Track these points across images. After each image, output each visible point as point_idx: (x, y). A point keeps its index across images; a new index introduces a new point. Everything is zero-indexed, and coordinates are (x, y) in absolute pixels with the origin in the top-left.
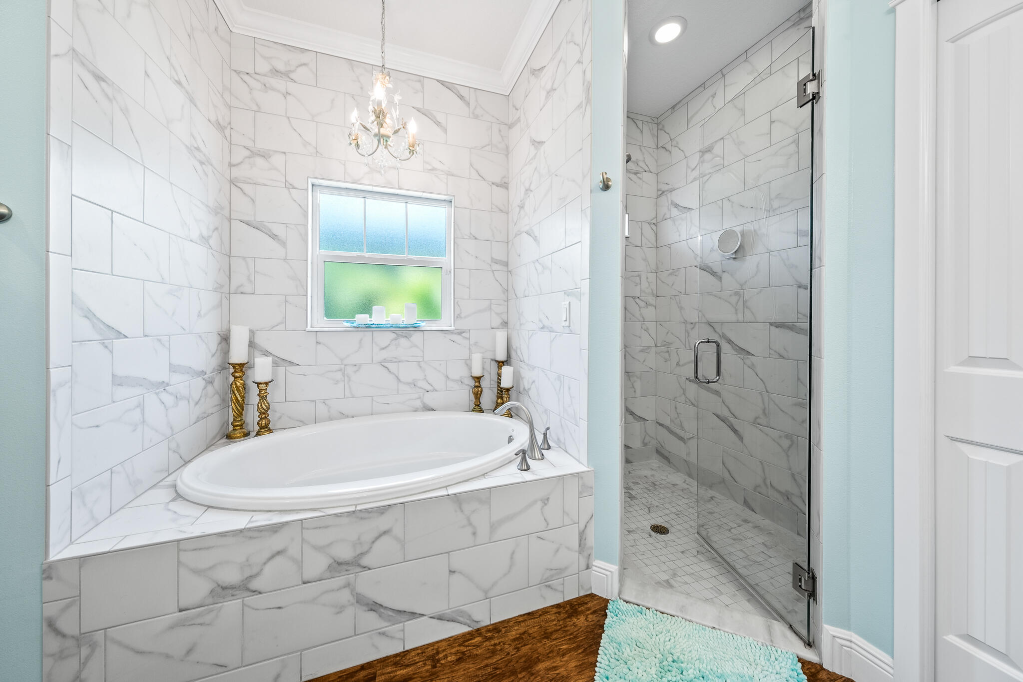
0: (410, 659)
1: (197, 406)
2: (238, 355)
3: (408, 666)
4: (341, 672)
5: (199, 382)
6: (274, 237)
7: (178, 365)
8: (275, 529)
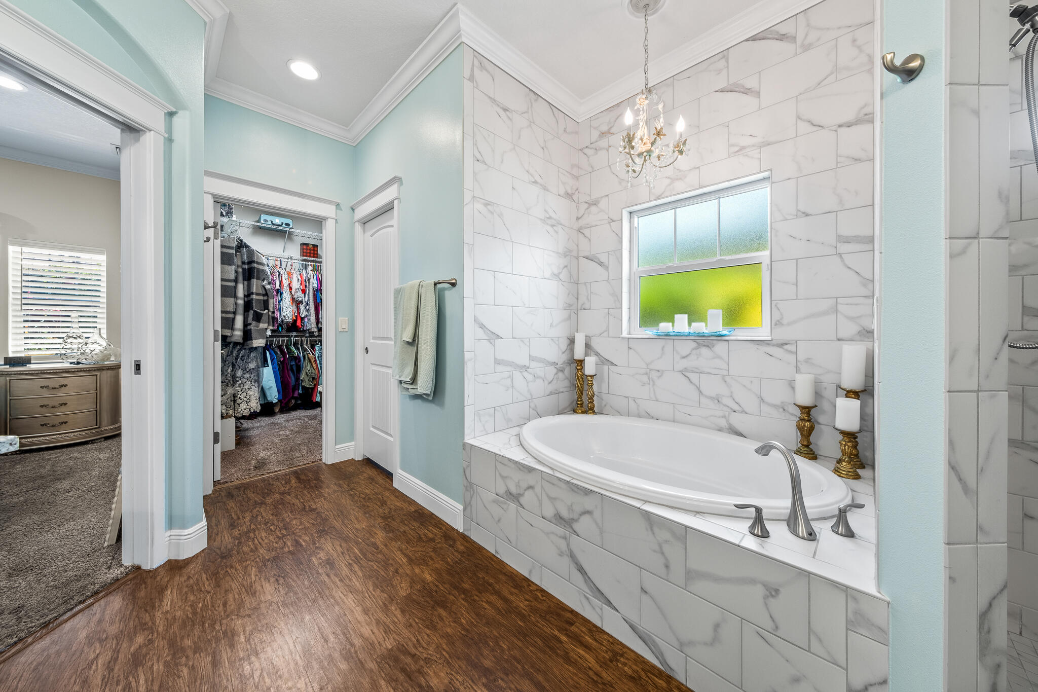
0: (601, 637)
1: (550, 385)
2: (579, 354)
3: (595, 640)
4: (561, 602)
5: (552, 371)
6: (601, 264)
7: (536, 357)
8: (530, 470)
